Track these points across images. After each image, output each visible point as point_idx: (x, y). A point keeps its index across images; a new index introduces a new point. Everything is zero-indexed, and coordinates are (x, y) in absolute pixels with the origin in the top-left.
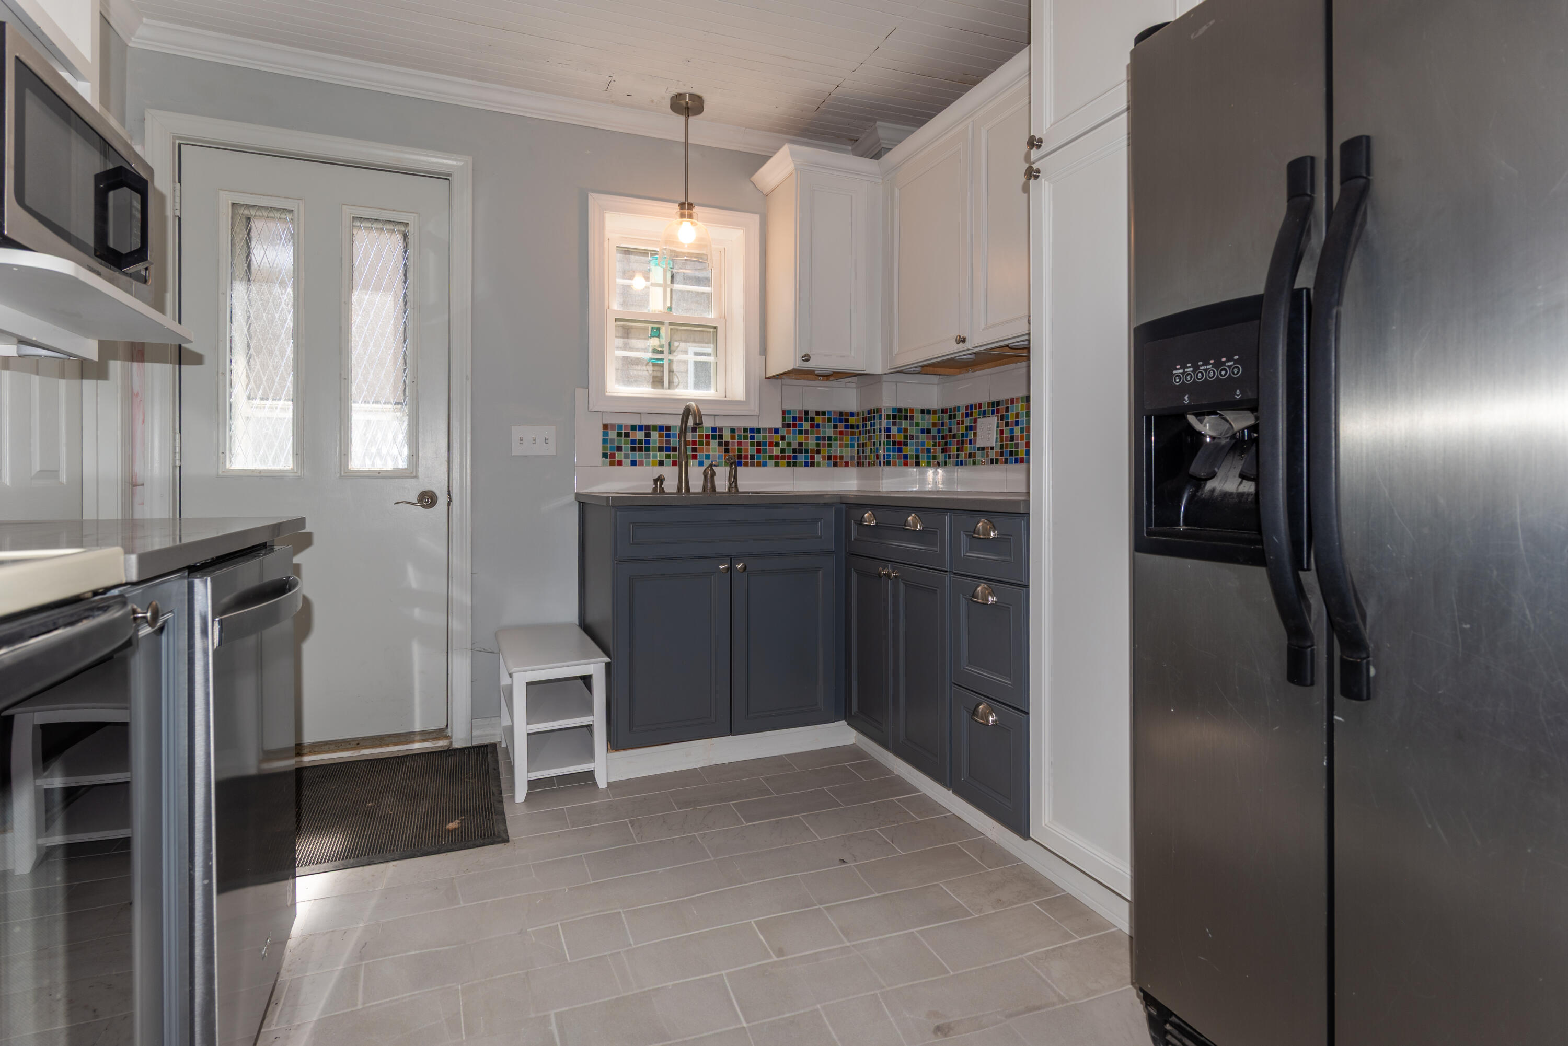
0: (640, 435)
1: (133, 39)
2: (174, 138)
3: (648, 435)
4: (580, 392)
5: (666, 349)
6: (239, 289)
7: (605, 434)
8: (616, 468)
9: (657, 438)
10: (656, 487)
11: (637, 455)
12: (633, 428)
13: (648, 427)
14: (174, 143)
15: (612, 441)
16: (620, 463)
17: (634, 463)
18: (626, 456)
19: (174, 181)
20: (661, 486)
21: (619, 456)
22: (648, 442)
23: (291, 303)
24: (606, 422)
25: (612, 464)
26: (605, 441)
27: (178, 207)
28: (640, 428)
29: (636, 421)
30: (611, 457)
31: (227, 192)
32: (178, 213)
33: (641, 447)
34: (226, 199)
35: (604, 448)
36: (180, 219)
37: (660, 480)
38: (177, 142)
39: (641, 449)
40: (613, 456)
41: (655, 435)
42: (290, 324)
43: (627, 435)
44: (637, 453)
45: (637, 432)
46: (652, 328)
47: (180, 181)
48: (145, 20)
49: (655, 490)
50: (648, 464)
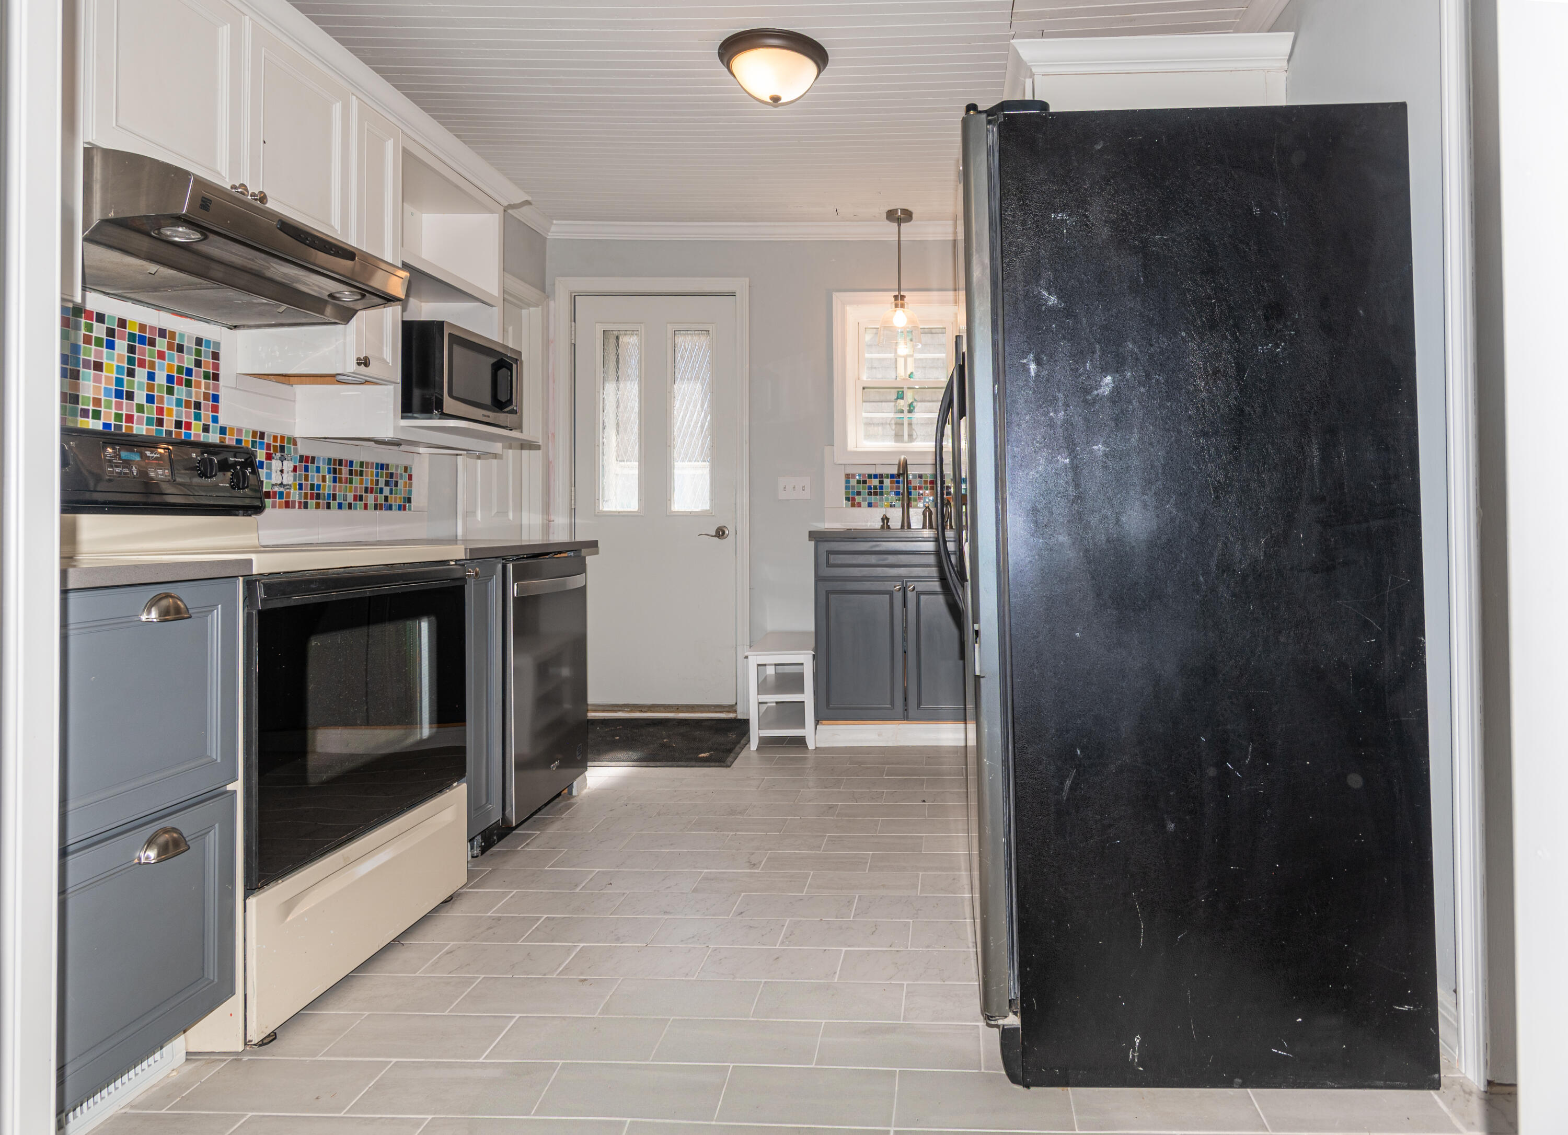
0: (875, 482)
1: (549, 234)
2: (571, 293)
3: (881, 482)
4: (827, 449)
5: (906, 409)
6: (610, 387)
7: (847, 482)
8: (856, 510)
9: (889, 485)
10: (884, 524)
11: (873, 499)
12: (870, 476)
13: (881, 476)
14: (571, 296)
15: (853, 487)
16: (859, 505)
17: (870, 505)
18: (864, 500)
19: (571, 321)
20: (887, 523)
21: (858, 499)
22: (881, 488)
23: (637, 394)
24: (848, 472)
25: (853, 505)
26: (847, 488)
27: (573, 337)
28: (875, 476)
29: (873, 472)
30: (851, 500)
31: (600, 324)
32: (573, 342)
33: (877, 491)
34: (600, 329)
35: (847, 493)
36: (575, 345)
37: (885, 519)
38: (573, 294)
39: (876, 494)
40: (854, 499)
41: (887, 482)
42: (636, 409)
43: (865, 482)
44: (873, 497)
45: (873, 480)
46: (898, 392)
47: (575, 321)
48: (555, 222)
49: (882, 527)
50: (882, 506)
